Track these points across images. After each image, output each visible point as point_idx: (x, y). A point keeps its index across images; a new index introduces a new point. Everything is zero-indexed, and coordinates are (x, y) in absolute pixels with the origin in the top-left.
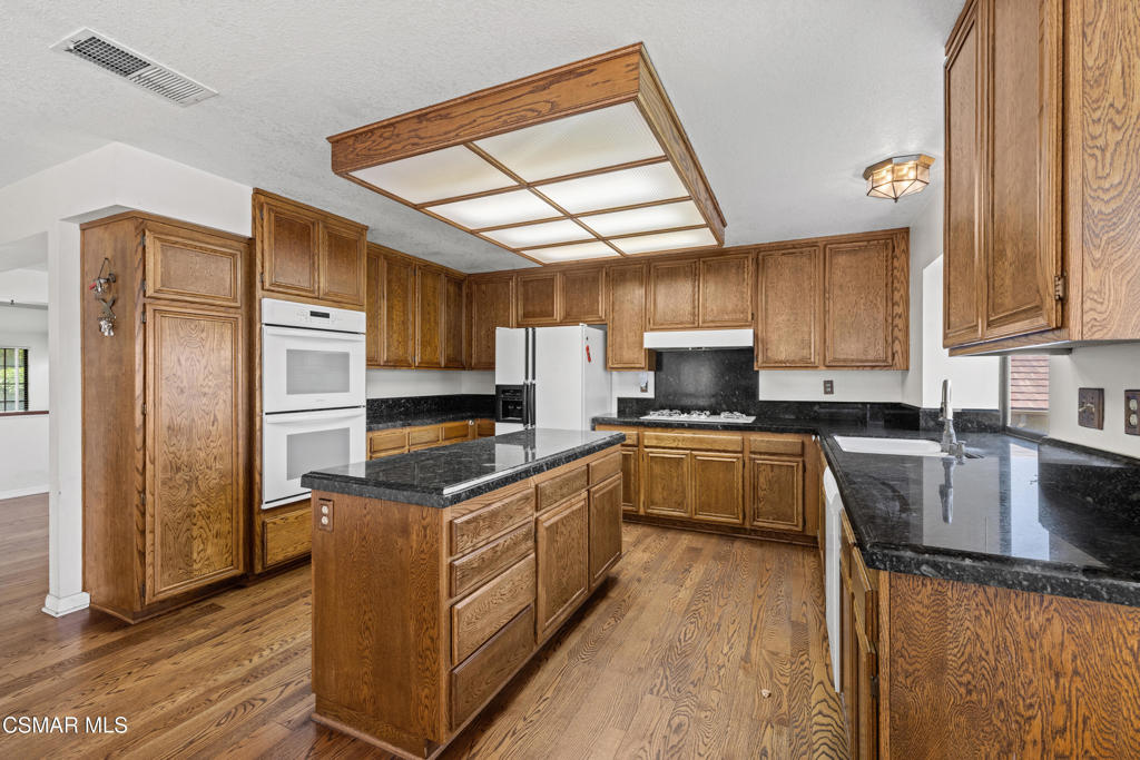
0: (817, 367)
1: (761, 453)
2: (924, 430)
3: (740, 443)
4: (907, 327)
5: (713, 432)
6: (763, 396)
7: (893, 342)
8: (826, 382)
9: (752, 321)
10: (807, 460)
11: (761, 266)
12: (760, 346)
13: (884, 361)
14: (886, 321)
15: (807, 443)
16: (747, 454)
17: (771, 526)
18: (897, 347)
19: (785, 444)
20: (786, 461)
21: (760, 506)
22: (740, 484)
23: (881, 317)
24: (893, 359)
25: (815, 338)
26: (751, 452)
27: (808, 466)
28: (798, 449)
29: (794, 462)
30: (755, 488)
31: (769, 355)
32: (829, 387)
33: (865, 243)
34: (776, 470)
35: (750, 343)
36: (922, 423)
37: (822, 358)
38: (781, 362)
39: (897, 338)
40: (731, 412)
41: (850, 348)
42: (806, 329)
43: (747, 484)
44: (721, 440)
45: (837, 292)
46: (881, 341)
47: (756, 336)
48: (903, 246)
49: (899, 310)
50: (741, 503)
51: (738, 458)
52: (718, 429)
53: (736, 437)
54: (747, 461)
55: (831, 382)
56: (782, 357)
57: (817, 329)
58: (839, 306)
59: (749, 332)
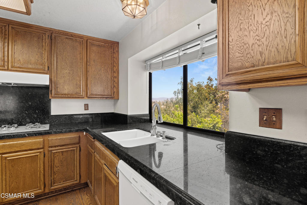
0: (84, 97)
1: (55, 147)
2: (129, 124)
3: (42, 143)
4: (118, 82)
5: (22, 139)
6: (53, 113)
7: (114, 88)
8: (85, 105)
9: (48, 71)
10: (81, 145)
11: (53, 41)
12: (53, 85)
13: (111, 96)
14: (112, 79)
15: (81, 136)
16: (46, 148)
17: (62, 186)
18: (115, 90)
19: (70, 139)
20: (71, 148)
21: (55, 176)
22: (42, 167)
23: (109, 77)
24: (114, 95)
25: (83, 84)
26: (49, 147)
27: (82, 148)
28: (77, 141)
29: (75, 148)
30: (52, 167)
31: (59, 90)
32: (86, 107)
33: (103, 44)
34: (65, 154)
35: (47, 83)
36: (128, 121)
37: (86, 93)
38: (65, 94)
39: (115, 86)
40: (34, 123)
41: (97, 89)
42: (78, 78)
43: (47, 166)
44: (28, 143)
45: (92, 63)
46: (110, 87)
47: (51, 80)
48: (117, 50)
49: (116, 75)
50: (42, 179)
51: (40, 152)
52: (26, 136)
53: (40, 139)
54: (46, 152)
55: (87, 105)
56: (66, 92)
57: (84, 79)
58: (93, 69)
59: (47, 76)
